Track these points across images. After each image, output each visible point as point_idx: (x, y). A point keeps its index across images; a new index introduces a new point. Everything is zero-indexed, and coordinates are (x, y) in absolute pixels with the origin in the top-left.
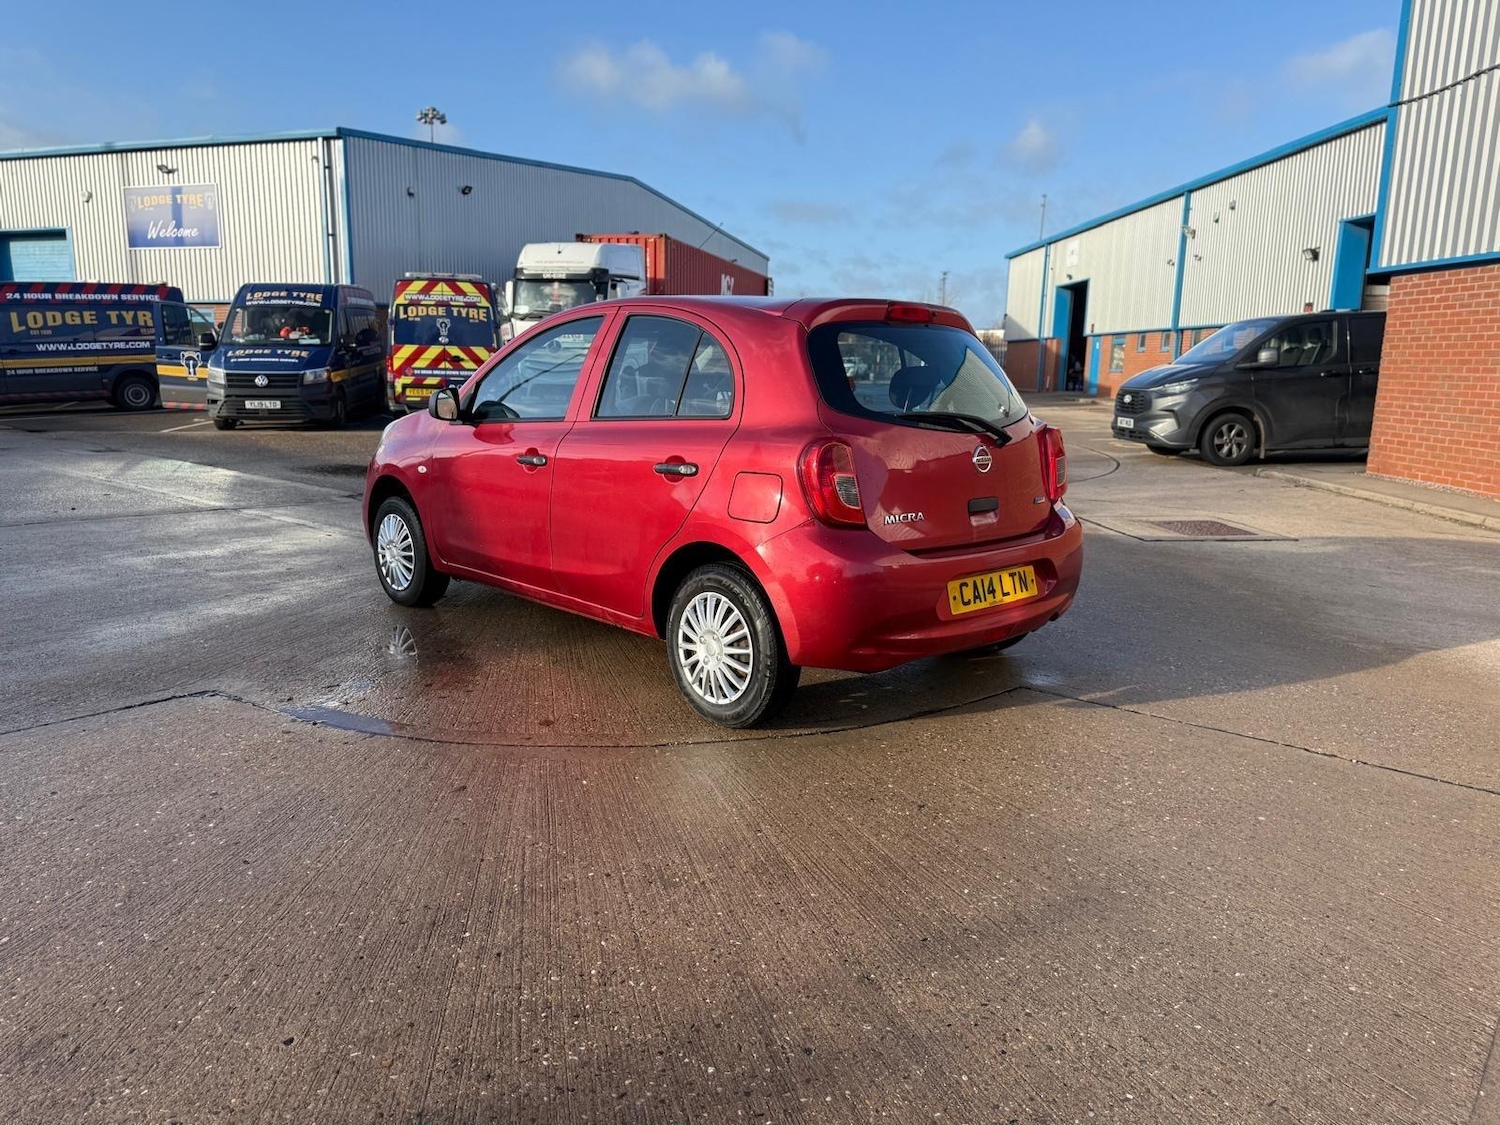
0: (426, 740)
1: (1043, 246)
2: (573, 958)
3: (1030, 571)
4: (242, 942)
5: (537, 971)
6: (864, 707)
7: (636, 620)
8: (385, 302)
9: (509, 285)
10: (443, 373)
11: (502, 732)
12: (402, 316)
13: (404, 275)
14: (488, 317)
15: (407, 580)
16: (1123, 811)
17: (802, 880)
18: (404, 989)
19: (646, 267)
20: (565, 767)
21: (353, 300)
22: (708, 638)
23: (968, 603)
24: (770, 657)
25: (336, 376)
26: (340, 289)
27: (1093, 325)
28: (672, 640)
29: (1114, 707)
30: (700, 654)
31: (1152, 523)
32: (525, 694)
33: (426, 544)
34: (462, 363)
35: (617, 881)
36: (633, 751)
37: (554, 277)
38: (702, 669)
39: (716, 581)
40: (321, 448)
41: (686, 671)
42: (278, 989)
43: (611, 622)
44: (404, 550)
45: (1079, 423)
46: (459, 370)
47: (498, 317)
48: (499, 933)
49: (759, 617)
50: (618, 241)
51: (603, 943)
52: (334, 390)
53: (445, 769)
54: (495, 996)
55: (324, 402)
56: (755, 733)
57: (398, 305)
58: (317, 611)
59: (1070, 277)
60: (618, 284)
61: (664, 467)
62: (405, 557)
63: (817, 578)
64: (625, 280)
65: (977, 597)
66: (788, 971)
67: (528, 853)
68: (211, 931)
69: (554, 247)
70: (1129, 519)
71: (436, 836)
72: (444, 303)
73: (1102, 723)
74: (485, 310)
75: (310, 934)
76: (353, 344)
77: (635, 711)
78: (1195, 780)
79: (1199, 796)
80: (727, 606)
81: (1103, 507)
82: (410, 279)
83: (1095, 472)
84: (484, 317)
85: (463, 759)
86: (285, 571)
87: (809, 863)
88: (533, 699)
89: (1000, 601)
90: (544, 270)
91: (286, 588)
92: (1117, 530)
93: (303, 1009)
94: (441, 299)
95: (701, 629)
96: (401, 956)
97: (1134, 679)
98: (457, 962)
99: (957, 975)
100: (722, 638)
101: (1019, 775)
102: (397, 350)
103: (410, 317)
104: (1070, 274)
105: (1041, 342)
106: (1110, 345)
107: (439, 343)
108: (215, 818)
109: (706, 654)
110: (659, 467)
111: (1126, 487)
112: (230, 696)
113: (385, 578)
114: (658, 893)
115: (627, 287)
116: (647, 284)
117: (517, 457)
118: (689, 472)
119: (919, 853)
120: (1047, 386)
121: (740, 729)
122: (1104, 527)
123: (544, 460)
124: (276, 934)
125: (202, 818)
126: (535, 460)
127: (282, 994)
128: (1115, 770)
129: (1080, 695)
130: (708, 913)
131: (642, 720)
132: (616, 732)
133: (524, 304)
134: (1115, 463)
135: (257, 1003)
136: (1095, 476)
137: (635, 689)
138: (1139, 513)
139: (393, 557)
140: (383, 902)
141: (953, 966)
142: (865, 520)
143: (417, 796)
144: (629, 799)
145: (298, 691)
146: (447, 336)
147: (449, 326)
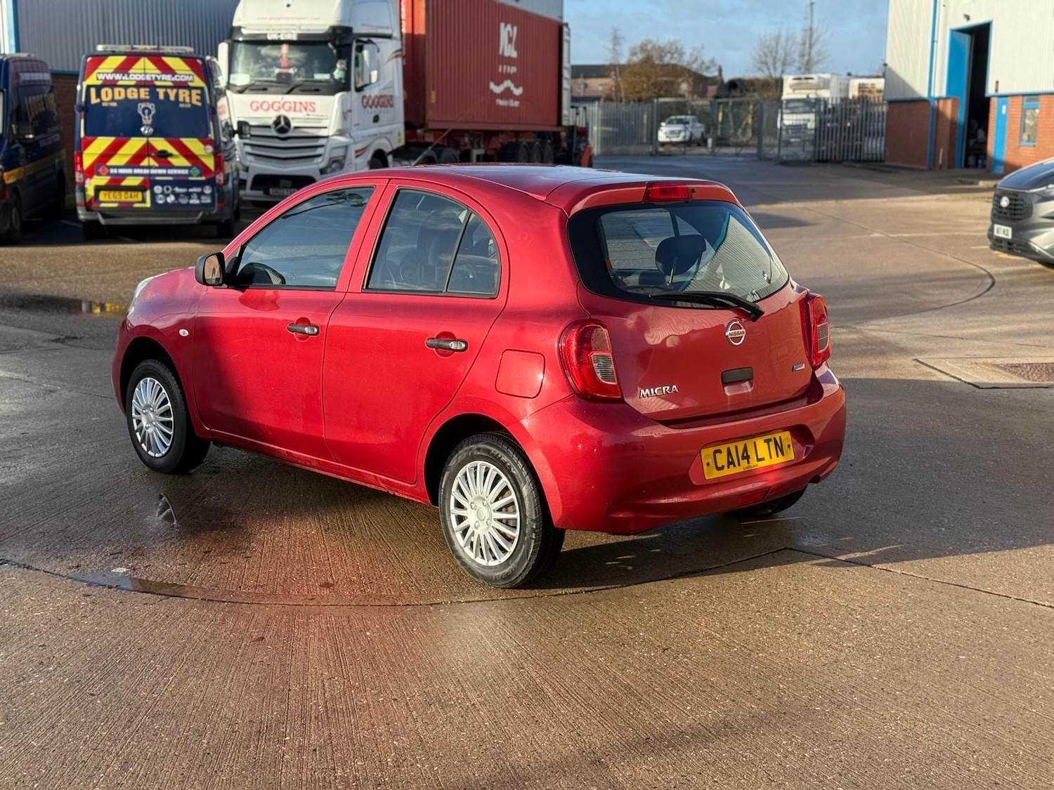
0: (219, 601)
2: (373, 751)
4: (112, 745)
5: (346, 759)
6: (630, 568)
7: (411, 487)
9: (223, 48)
10: (146, 171)
11: (286, 593)
12: (94, 100)
13: (95, 48)
14: (203, 100)
15: (165, 446)
16: (841, 651)
17: (555, 702)
18: (247, 771)
19: (401, 20)
20: (349, 621)
21: (26, 77)
22: (479, 504)
23: (722, 468)
24: (535, 521)
25: (9, 177)
26: (11, 61)
27: (997, 82)
28: (444, 507)
29: (869, 566)
30: (471, 520)
31: (998, 366)
32: (302, 559)
33: (186, 409)
34: (171, 160)
35: (403, 704)
36: (409, 609)
37: (282, 38)
38: (473, 534)
39: (485, 450)
41: (458, 535)
42: (151, 772)
43: (383, 488)
44: (162, 415)
45: (965, 221)
46: (167, 168)
48: (313, 737)
49: (525, 483)
51: (395, 742)
52: (8, 195)
53: (242, 624)
54: (316, 774)
56: (523, 593)
57: (89, 87)
58: (73, 479)
59: (968, 18)
60: (366, 46)
61: (435, 342)
62: (163, 423)
63: (580, 446)
64: (374, 40)
65: (731, 463)
66: (539, 758)
67: (327, 685)
68: (84, 739)
70: (973, 360)
71: (247, 673)
72: (147, 84)
73: (852, 580)
74: (199, 92)
75: (163, 740)
76: (29, 134)
77: (410, 574)
78: (918, 627)
79: (915, 640)
80: (495, 473)
81: (949, 346)
82: (103, 53)
83: (959, 296)
84: (198, 101)
85: (256, 616)
86: (21, 436)
87: (562, 690)
88: (310, 564)
89: (754, 466)
90: (268, 30)
91: (31, 453)
92: (953, 375)
93: (174, 783)
94: (143, 79)
95: (471, 496)
96: (239, 752)
97: (899, 540)
98: (284, 755)
99: (667, 760)
100: (491, 503)
101: (759, 624)
102: (88, 144)
103: (104, 102)
104: (967, 13)
105: (932, 104)
106: (1020, 109)
107: (141, 135)
108: (52, 664)
109: (477, 520)
110: (430, 342)
111: (987, 317)
112: (18, 564)
113: (140, 444)
114: (437, 711)
115: (376, 50)
116: (402, 45)
117: (288, 326)
118: (458, 348)
119: (655, 682)
120: (940, 162)
121: (509, 588)
122: (940, 371)
123: (316, 330)
124: (136, 740)
125: (40, 664)
126: (307, 330)
127: (155, 775)
128: (847, 619)
129: (840, 555)
130: (477, 723)
131: (417, 582)
132: (393, 593)
133: (242, 73)
134: (990, 281)
135: (138, 780)
136: (957, 302)
137: (408, 553)
138: (988, 353)
139: (150, 422)
140: (215, 719)
141: (666, 755)
142: (622, 396)
143: (222, 644)
144: (409, 646)
145: (83, 559)
146: (151, 126)
147: (153, 112)
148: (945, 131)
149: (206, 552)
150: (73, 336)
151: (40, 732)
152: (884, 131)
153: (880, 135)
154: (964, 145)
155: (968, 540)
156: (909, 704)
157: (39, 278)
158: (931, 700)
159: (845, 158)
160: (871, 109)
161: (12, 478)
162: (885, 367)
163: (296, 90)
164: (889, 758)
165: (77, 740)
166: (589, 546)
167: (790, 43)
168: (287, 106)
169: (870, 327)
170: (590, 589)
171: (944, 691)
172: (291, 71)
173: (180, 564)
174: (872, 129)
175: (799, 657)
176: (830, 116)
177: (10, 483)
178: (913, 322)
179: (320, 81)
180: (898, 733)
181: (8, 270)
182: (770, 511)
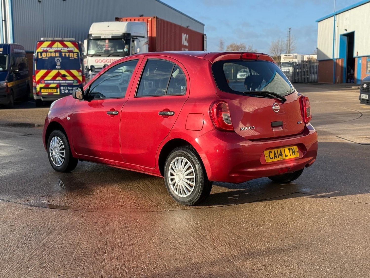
0: (80, 211)
1: (333, 16)
2: (140, 258)
3: (296, 148)
4: (37, 257)
5: (129, 261)
6: (237, 199)
7: (153, 169)
8: (32, 50)
9: (86, 42)
10: (58, 82)
11: (106, 208)
12: (40, 57)
13: (40, 39)
14: (78, 56)
15: (62, 162)
16: (322, 224)
17: (211, 241)
18: (90, 265)
19: (148, 32)
20: (130, 216)
21: (16, 50)
22: (179, 173)
23: (272, 158)
24: (201, 178)
25: (9, 85)
26: (11, 45)
27: (357, 52)
28: (166, 176)
29: (329, 197)
30: (176, 179)
31: (368, 138)
32: (112, 198)
33: (70, 148)
34: (67, 78)
35: (151, 242)
36: (153, 213)
37: (106, 37)
38: (177, 185)
39: (181, 152)
40: (5, 117)
41: (172, 186)
42: (52, 266)
43: (143, 171)
44: (60, 150)
46: (65, 81)
47: (83, 56)
48: (116, 254)
49: (197, 164)
50: (135, 21)
51: (148, 255)
52: (9, 91)
53: (89, 218)
54: (117, 266)
55: (5, 96)
56: (196, 207)
57: (38, 53)
58: (27, 175)
59: (346, 30)
60: (135, 40)
61: (162, 113)
62: (61, 153)
63: (218, 151)
64: (138, 38)
65: (275, 157)
66: (206, 260)
67: (122, 237)
68: (26, 255)
69: (106, 24)
70: (359, 136)
71: (90, 233)
72: (58, 51)
73: (323, 202)
74: (77, 54)
75: (57, 255)
76: (17, 70)
77: (153, 202)
78: (351, 216)
79: (350, 220)
80: (186, 161)
81: (349, 132)
82: (43, 41)
83: (350, 119)
84: (76, 57)
85: (94, 215)
86: (9, 162)
87: (214, 238)
88: (115, 199)
89: (284, 158)
90: (101, 35)
91: (12, 167)
92: (352, 141)
93: (61, 270)
94: (57, 49)
95: (177, 170)
96: (87, 259)
97: (340, 189)
98: (105, 260)
99: (257, 260)
100: (184, 172)
101: (289, 216)
102: (37, 72)
103: (44, 57)
104: (346, 29)
105: (334, 61)
106: (366, 61)
107: (56, 69)
108: (15, 231)
109: (179, 179)
110: (160, 113)
111: (362, 124)
112: (5, 200)
113: (52, 162)
114: (165, 245)
115: (139, 41)
116: (148, 40)
117: (107, 112)
118: (171, 114)
119: (250, 235)
120: (338, 81)
121: (191, 206)
122: (347, 140)
123: (117, 113)
124: (46, 255)
125: (11, 231)
126: (114, 113)
127: (53, 267)
128: (323, 214)
129: (317, 194)
130: (181, 249)
131: (156, 204)
132: (147, 208)
133: (92, 50)
134: (361, 115)
135: (47, 269)
136: (349, 120)
137: (152, 195)
138: (363, 134)
139: (56, 153)
140: (78, 248)
141: (256, 258)
142: (234, 129)
143: (81, 224)
144: (153, 224)
145: (29, 198)
146: (60, 66)
147: (61, 61)
148: (339, 70)
149: (76, 196)
150: (30, 134)
151: (9, 253)
152: (317, 72)
153: (316, 73)
154: (346, 75)
155: (366, 189)
156: (351, 241)
157: (19, 118)
158: (360, 240)
159: (304, 81)
160: (313, 64)
161: (5, 174)
162: (326, 139)
163: (111, 55)
164: (346, 259)
165: (23, 256)
166: (221, 192)
167: (283, 43)
168: (108, 61)
169: (319, 127)
170: (222, 205)
171: (364, 237)
172: (109, 49)
173: (66, 200)
174: (313, 71)
175: (305, 226)
176: (298, 67)
177: (4, 176)
178: (334, 126)
179: (119, 52)
180: (348, 251)
181: (9, 116)
182: (289, 180)
